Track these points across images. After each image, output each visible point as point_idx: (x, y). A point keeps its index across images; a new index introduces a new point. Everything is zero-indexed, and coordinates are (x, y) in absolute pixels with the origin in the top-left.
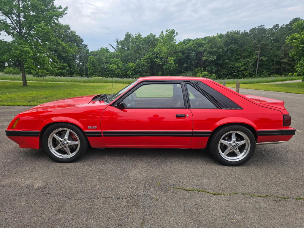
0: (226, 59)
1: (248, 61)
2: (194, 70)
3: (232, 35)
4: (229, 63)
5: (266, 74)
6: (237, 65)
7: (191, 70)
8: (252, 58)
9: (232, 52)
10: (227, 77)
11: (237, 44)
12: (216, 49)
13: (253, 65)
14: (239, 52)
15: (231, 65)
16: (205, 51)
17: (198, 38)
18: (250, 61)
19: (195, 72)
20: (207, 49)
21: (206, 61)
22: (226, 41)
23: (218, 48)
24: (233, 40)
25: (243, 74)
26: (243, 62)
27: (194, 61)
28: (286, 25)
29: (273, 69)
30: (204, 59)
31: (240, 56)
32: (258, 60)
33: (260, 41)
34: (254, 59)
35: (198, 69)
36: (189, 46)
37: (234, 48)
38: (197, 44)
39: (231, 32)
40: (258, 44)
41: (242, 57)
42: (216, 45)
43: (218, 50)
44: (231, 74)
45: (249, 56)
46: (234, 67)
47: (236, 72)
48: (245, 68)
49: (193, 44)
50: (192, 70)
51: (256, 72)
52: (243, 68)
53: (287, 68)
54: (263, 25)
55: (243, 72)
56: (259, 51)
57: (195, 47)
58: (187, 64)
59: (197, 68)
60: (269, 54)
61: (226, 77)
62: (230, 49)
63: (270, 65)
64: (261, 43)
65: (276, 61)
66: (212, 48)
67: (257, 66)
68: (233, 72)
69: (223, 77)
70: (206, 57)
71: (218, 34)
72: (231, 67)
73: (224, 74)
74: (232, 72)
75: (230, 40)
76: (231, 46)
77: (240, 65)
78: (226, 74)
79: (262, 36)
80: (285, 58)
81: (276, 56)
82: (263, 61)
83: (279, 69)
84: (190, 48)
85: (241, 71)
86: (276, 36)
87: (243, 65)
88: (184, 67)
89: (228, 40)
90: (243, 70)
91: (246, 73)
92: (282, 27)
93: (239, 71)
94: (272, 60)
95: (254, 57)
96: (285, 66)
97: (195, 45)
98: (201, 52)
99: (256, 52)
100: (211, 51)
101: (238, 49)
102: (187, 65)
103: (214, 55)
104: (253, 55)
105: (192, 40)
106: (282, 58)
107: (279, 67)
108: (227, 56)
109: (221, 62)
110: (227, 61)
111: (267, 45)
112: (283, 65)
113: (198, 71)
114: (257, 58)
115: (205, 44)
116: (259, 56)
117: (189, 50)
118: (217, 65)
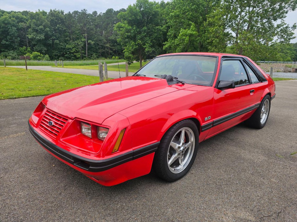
0: (55, 39)
1: (78, 43)
2: (19, 49)
3: (57, 14)
4: (59, 44)
5: (95, 56)
6: (67, 46)
7: (14, 49)
8: (82, 41)
9: (61, 32)
10: (60, 58)
11: (65, 25)
12: (41, 27)
13: (83, 47)
14: (67, 33)
15: (62, 46)
16: (29, 27)
17: (14, 11)
18: (79, 43)
19: (21, 52)
20: (30, 25)
21: (32, 39)
22: (52, 20)
23: (45, 27)
24: (58, 20)
25: (75, 56)
26: (73, 44)
27: (16, 39)
28: (104, 14)
29: (100, 53)
30: (30, 37)
31: (69, 37)
32: (87, 43)
33: (85, 25)
34: (83, 42)
35: (24, 49)
36: (5, 19)
37: (62, 28)
38: (16, 18)
39: (54, 11)
40: (84, 27)
41: (70, 38)
42: (42, 22)
43: (45, 28)
44: (63, 55)
45: (78, 39)
46: (65, 48)
47: (68, 54)
48: (76, 50)
49: (10, 18)
50: (16, 49)
51: (86, 54)
52: (74, 50)
53: (110, 52)
54: (86, 10)
55: (75, 54)
56: (86, 35)
57: (13, 21)
58: (7, 41)
59: (22, 47)
60: (95, 38)
61: (58, 58)
62: (58, 29)
63: (97, 48)
64: (87, 27)
65: (101, 45)
66: (37, 25)
67: (87, 49)
68: (65, 53)
69: (55, 58)
70: (32, 35)
71: (39, 10)
72: (61, 48)
73: (55, 55)
74: (63, 53)
75: (56, 19)
76: (58, 25)
77: (70, 47)
78: (57, 55)
79: (86, 21)
80: (107, 43)
81: (100, 40)
82: (91, 45)
83: (103, 52)
84: (6, 22)
85: (73, 53)
86: (97, 23)
87: (73, 47)
88: (3, 44)
89: (54, 19)
90: (74, 52)
91: (78, 55)
92: (100, 15)
93: (70, 53)
94: (98, 44)
95: (83, 40)
96: (108, 50)
97: (13, 19)
98: (24, 29)
99: (84, 35)
100: (37, 29)
101: (65, 30)
102: (7, 43)
103: (40, 33)
104: (81, 38)
105: (6, 12)
106: (105, 43)
107: (104, 51)
108: (55, 36)
109: (50, 42)
110: (57, 41)
111: (92, 29)
112: (106, 49)
113: (25, 50)
114: (86, 41)
115: (27, 20)
116: (86, 39)
117: (6, 24)
118: (45, 45)
